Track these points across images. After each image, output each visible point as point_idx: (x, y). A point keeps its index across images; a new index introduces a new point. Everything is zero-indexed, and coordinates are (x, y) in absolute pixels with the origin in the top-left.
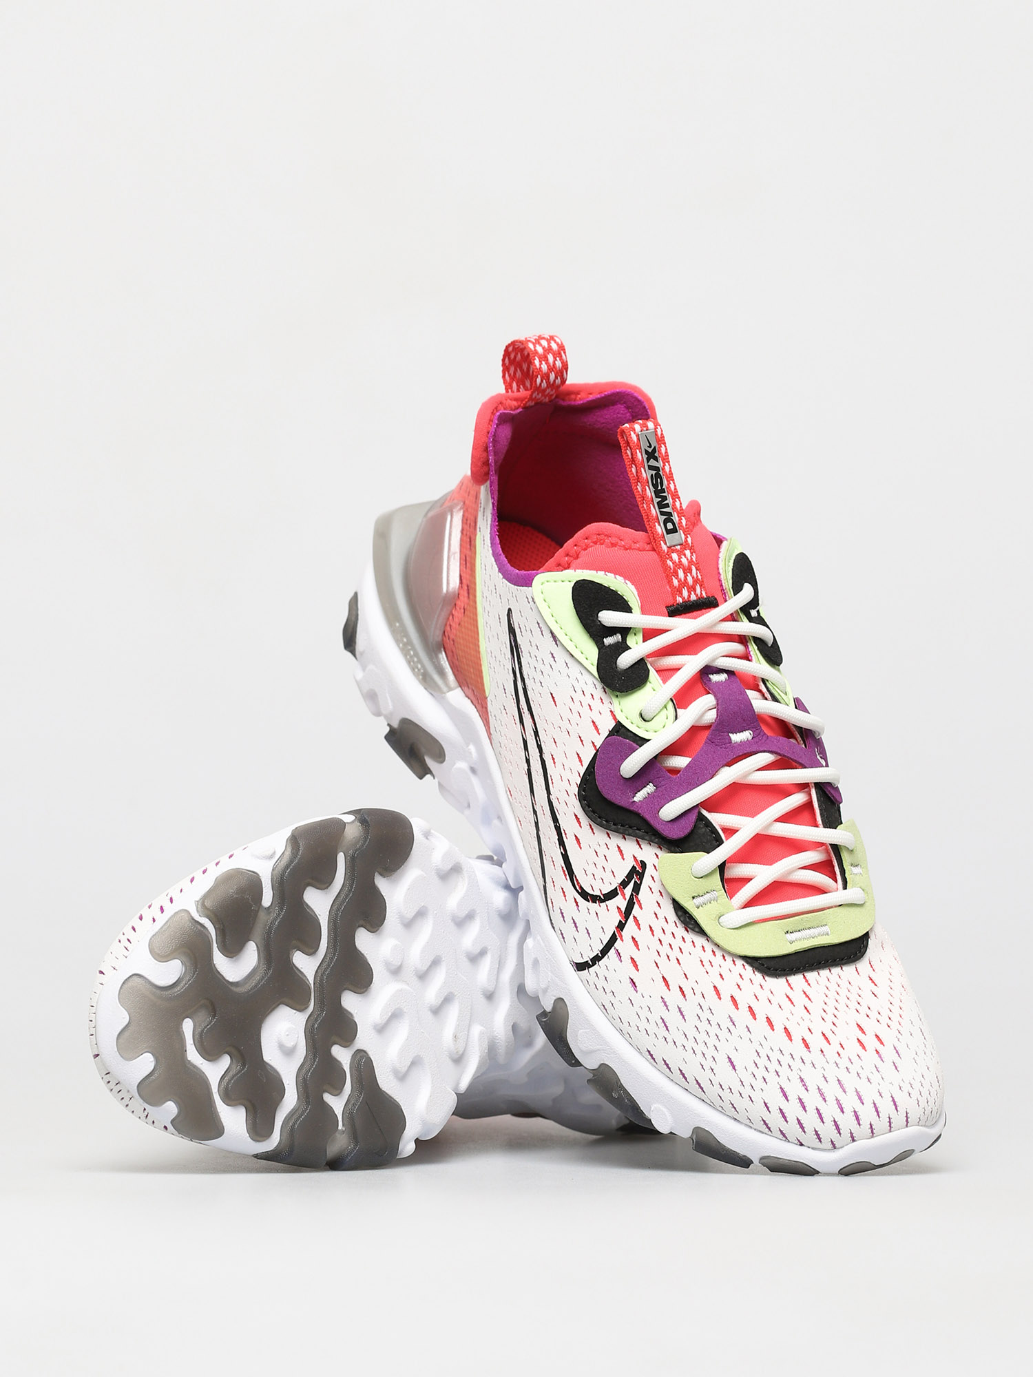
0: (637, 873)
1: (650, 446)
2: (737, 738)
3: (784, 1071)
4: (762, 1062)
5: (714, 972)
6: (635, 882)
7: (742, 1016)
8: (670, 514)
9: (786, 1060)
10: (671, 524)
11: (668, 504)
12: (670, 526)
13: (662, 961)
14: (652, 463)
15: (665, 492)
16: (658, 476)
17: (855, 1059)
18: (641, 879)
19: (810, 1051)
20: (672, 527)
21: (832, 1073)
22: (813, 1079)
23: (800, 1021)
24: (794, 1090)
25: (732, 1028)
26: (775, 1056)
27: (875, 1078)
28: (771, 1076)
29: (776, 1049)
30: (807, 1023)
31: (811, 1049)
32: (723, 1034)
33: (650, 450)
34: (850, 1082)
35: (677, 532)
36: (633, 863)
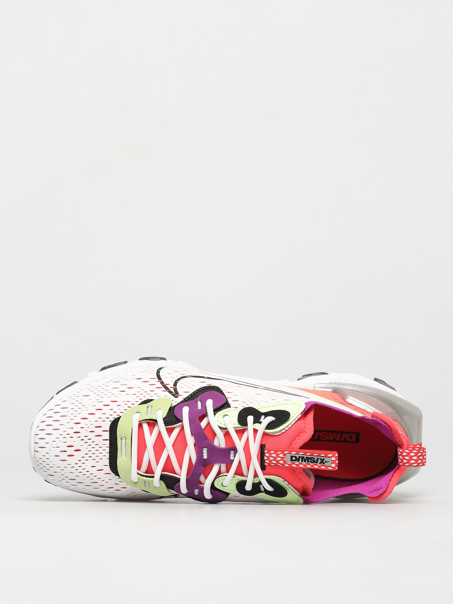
0: (176, 394)
1: (325, 462)
2: (205, 451)
3: (72, 411)
4: (80, 406)
5: (122, 404)
6: (173, 393)
7: (100, 406)
8: (298, 461)
9: (76, 414)
10: (295, 459)
11: (303, 462)
12: (294, 458)
13: (139, 390)
14: (319, 461)
15: (307, 462)
16: (314, 462)
17: (65, 440)
18: (173, 395)
19: (74, 424)
20: (293, 459)
21: (62, 428)
22: (63, 420)
23: (87, 426)
24: (63, 412)
25: (98, 401)
26: (79, 411)
27: (54, 444)
28: (73, 406)
29: (81, 412)
30: (86, 428)
31: (75, 424)
32: (98, 397)
33: (324, 461)
34: (56, 434)
35: (291, 461)
36: (180, 394)
